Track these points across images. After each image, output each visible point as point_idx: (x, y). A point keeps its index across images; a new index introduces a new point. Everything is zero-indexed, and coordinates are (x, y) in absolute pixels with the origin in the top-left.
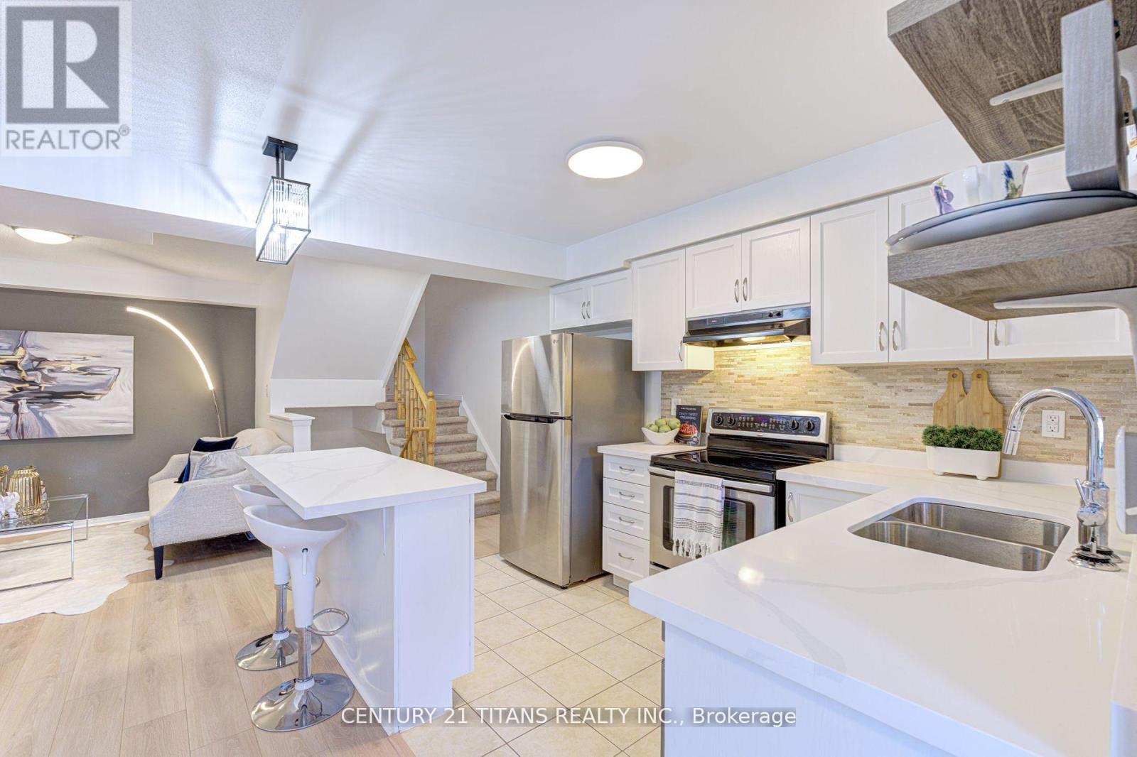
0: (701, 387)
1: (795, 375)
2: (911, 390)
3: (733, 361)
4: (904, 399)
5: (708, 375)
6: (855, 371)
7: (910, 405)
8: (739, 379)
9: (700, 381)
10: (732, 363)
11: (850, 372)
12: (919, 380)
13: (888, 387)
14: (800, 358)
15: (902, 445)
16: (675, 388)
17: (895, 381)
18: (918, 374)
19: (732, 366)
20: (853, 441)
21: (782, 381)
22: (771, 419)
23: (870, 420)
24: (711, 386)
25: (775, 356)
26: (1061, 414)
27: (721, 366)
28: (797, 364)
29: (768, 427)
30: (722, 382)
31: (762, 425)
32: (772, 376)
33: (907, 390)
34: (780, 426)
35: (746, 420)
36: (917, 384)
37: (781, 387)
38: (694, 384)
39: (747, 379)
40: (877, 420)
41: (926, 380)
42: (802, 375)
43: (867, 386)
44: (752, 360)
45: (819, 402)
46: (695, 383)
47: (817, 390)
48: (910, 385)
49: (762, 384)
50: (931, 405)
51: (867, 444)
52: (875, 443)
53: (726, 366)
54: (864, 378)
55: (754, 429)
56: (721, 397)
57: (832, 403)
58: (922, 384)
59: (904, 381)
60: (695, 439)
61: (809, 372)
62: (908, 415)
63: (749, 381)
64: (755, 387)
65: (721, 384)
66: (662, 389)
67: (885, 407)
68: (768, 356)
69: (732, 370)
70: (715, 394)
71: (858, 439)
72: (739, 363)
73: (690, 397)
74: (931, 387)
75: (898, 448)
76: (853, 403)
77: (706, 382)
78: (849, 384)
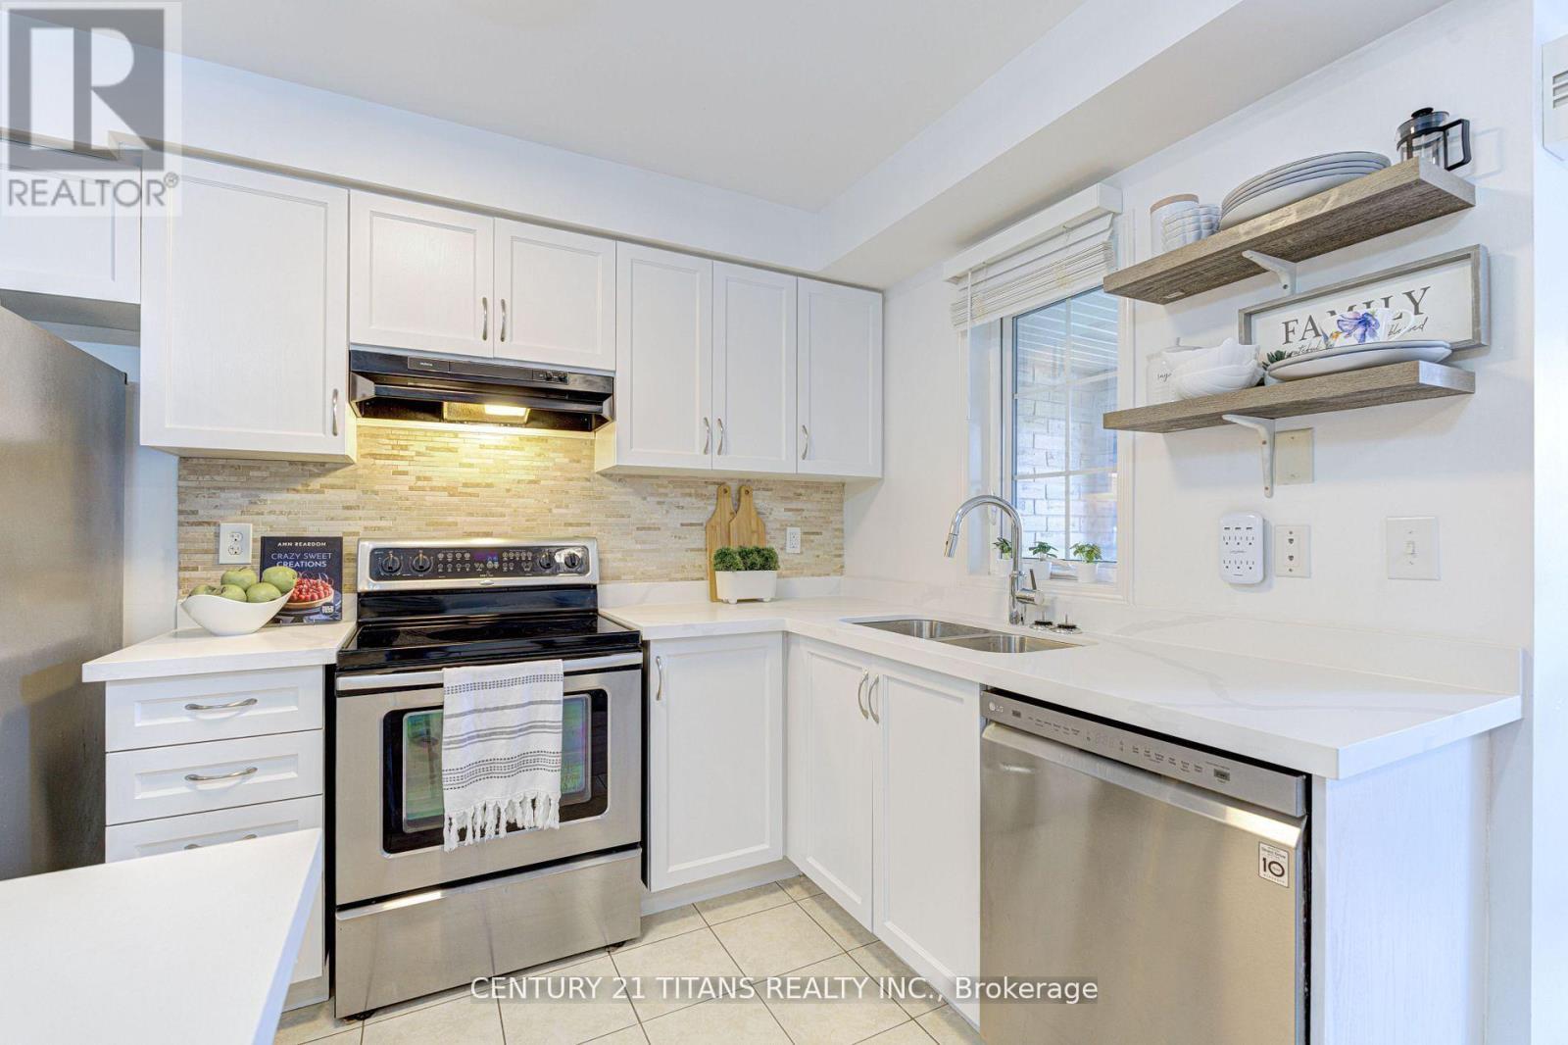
0: (318, 497)
1: (531, 482)
2: (683, 507)
3: (405, 448)
4: (676, 518)
5: (338, 473)
6: (620, 480)
7: (682, 525)
8: (420, 483)
9: (316, 484)
10: (402, 453)
11: (614, 480)
12: (690, 495)
13: (659, 503)
14: (540, 455)
15: (673, 575)
16: (236, 497)
17: (666, 495)
18: (689, 487)
19: (402, 458)
20: (617, 578)
21: (508, 490)
22: (505, 555)
23: (639, 547)
24: (351, 496)
25: (497, 447)
26: (798, 530)
27: (374, 456)
28: (535, 464)
29: (500, 567)
30: (376, 488)
31: (490, 565)
32: (490, 481)
33: (678, 507)
34: (524, 565)
35: (454, 558)
36: (688, 499)
37: (508, 501)
38: (297, 491)
39: (434, 484)
40: (647, 547)
41: (697, 495)
42: (542, 482)
43: (634, 501)
44: (450, 450)
45: (571, 525)
46: (299, 487)
47: (567, 507)
48: (684, 501)
49: (470, 495)
50: (701, 524)
51: (636, 579)
52: (646, 577)
53: (388, 457)
54: (631, 490)
55: (474, 573)
56: (372, 519)
57: (589, 524)
58: (694, 500)
59: (676, 497)
60: (326, 609)
61: (555, 478)
62: (680, 538)
63: (444, 489)
64: (455, 499)
65: (376, 493)
66: (181, 501)
67: (655, 529)
68: (482, 447)
69: (402, 465)
70: (360, 513)
71: (624, 574)
72: (419, 454)
73: (283, 518)
74: (702, 504)
75: (670, 580)
76: (617, 525)
77: (333, 487)
78: (613, 498)
